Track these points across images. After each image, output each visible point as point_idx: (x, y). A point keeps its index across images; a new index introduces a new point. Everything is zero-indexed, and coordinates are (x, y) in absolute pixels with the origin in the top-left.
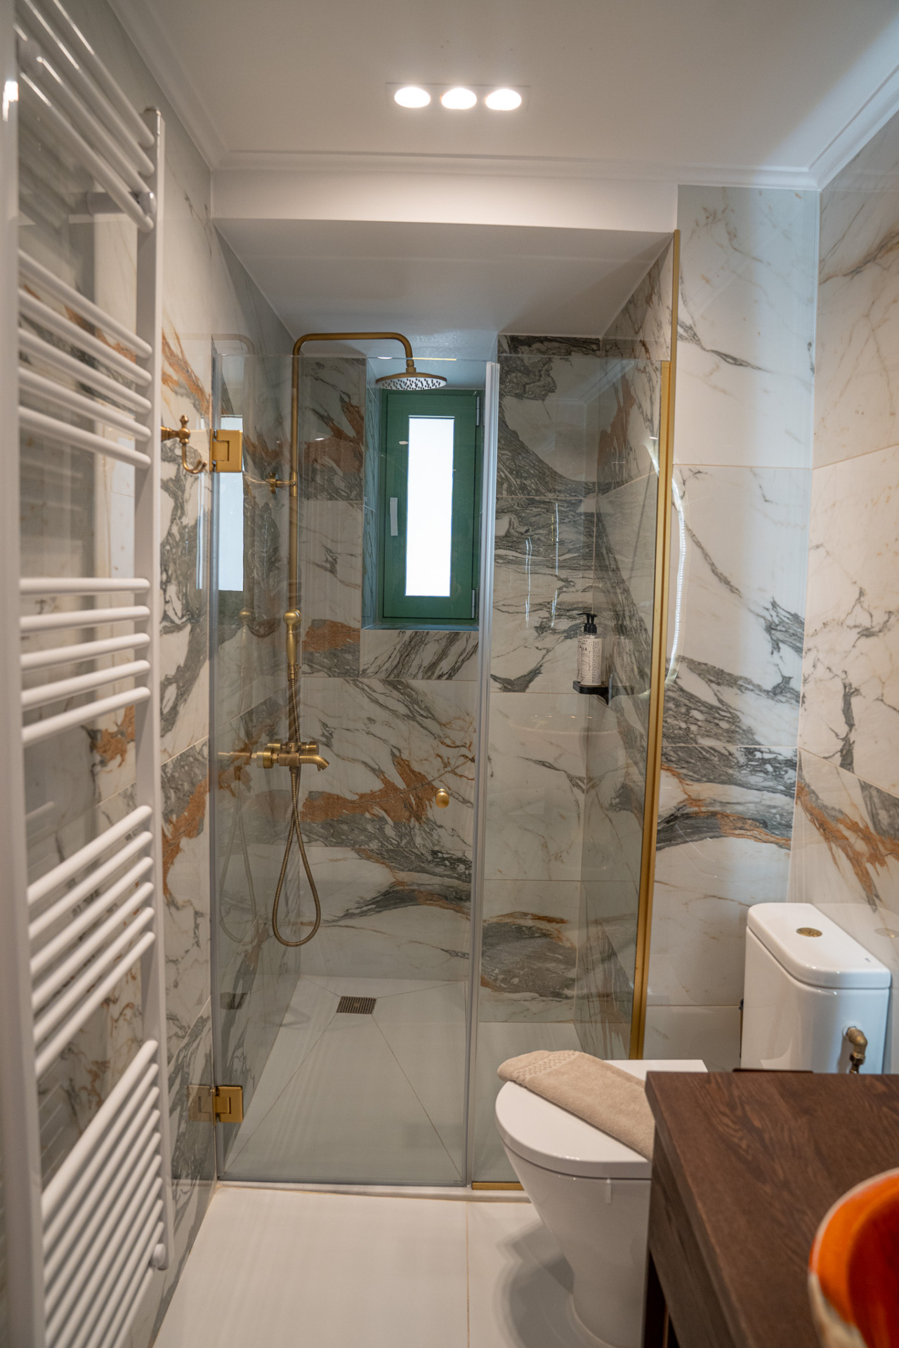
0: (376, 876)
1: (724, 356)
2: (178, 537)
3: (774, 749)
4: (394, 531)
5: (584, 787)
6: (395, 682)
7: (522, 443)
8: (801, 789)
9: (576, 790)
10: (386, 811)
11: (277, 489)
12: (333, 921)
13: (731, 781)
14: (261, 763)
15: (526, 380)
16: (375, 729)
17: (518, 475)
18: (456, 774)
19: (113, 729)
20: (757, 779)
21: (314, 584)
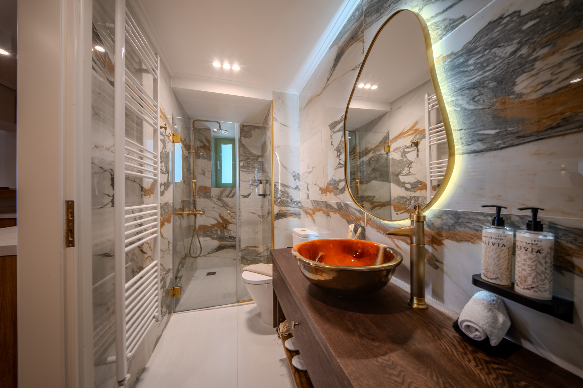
0: (216, 243)
1: (283, 124)
2: (164, 153)
3: (296, 199)
4: (219, 168)
5: (262, 217)
6: (219, 199)
7: (245, 147)
8: (302, 207)
9: (260, 218)
10: (218, 228)
11: (190, 153)
12: (205, 255)
13: (288, 206)
14: (186, 214)
15: (246, 134)
16: (215, 210)
17: (245, 153)
18: (234, 218)
19: (148, 189)
20: (293, 205)
21: (199, 177)
